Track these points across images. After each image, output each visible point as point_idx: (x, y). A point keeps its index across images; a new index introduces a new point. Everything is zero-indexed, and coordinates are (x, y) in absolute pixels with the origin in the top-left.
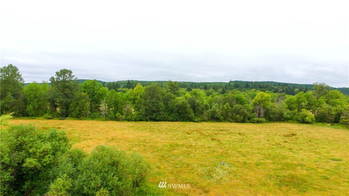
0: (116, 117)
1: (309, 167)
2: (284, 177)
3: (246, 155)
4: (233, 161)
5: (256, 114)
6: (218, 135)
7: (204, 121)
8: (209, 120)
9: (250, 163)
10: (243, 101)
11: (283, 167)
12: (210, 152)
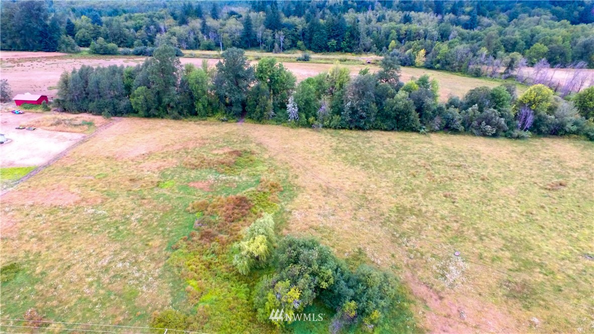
0: (309, 123)
1: (550, 269)
2: (516, 283)
3: (484, 238)
4: (468, 251)
5: (519, 123)
6: (453, 182)
7: (433, 131)
8: (441, 130)
9: (486, 257)
10: (503, 100)
11: (520, 266)
12: (443, 228)
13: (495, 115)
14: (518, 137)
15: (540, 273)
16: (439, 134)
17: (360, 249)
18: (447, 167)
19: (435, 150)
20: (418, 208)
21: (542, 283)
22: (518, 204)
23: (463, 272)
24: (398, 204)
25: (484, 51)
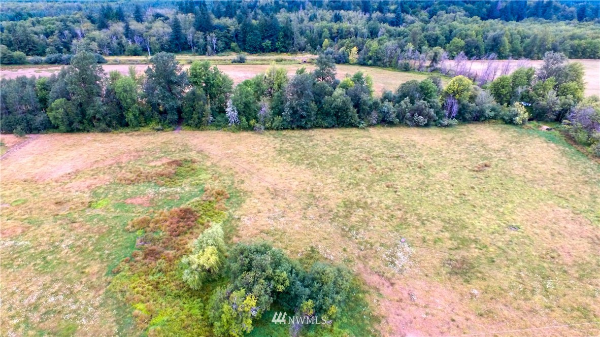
0: (250, 125)
1: (483, 244)
2: (457, 261)
3: (426, 222)
4: (413, 236)
5: (446, 112)
6: (393, 173)
7: (371, 125)
8: (378, 123)
9: (429, 240)
10: (431, 92)
11: (459, 244)
12: (388, 217)
13: (426, 107)
14: (447, 126)
15: (476, 248)
16: (377, 128)
17: (312, 247)
18: (387, 159)
19: (375, 143)
20: (364, 200)
21: (478, 257)
22: (452, 188)
23: (410, 257)
24: (344, 199)
25: (410, 46)
